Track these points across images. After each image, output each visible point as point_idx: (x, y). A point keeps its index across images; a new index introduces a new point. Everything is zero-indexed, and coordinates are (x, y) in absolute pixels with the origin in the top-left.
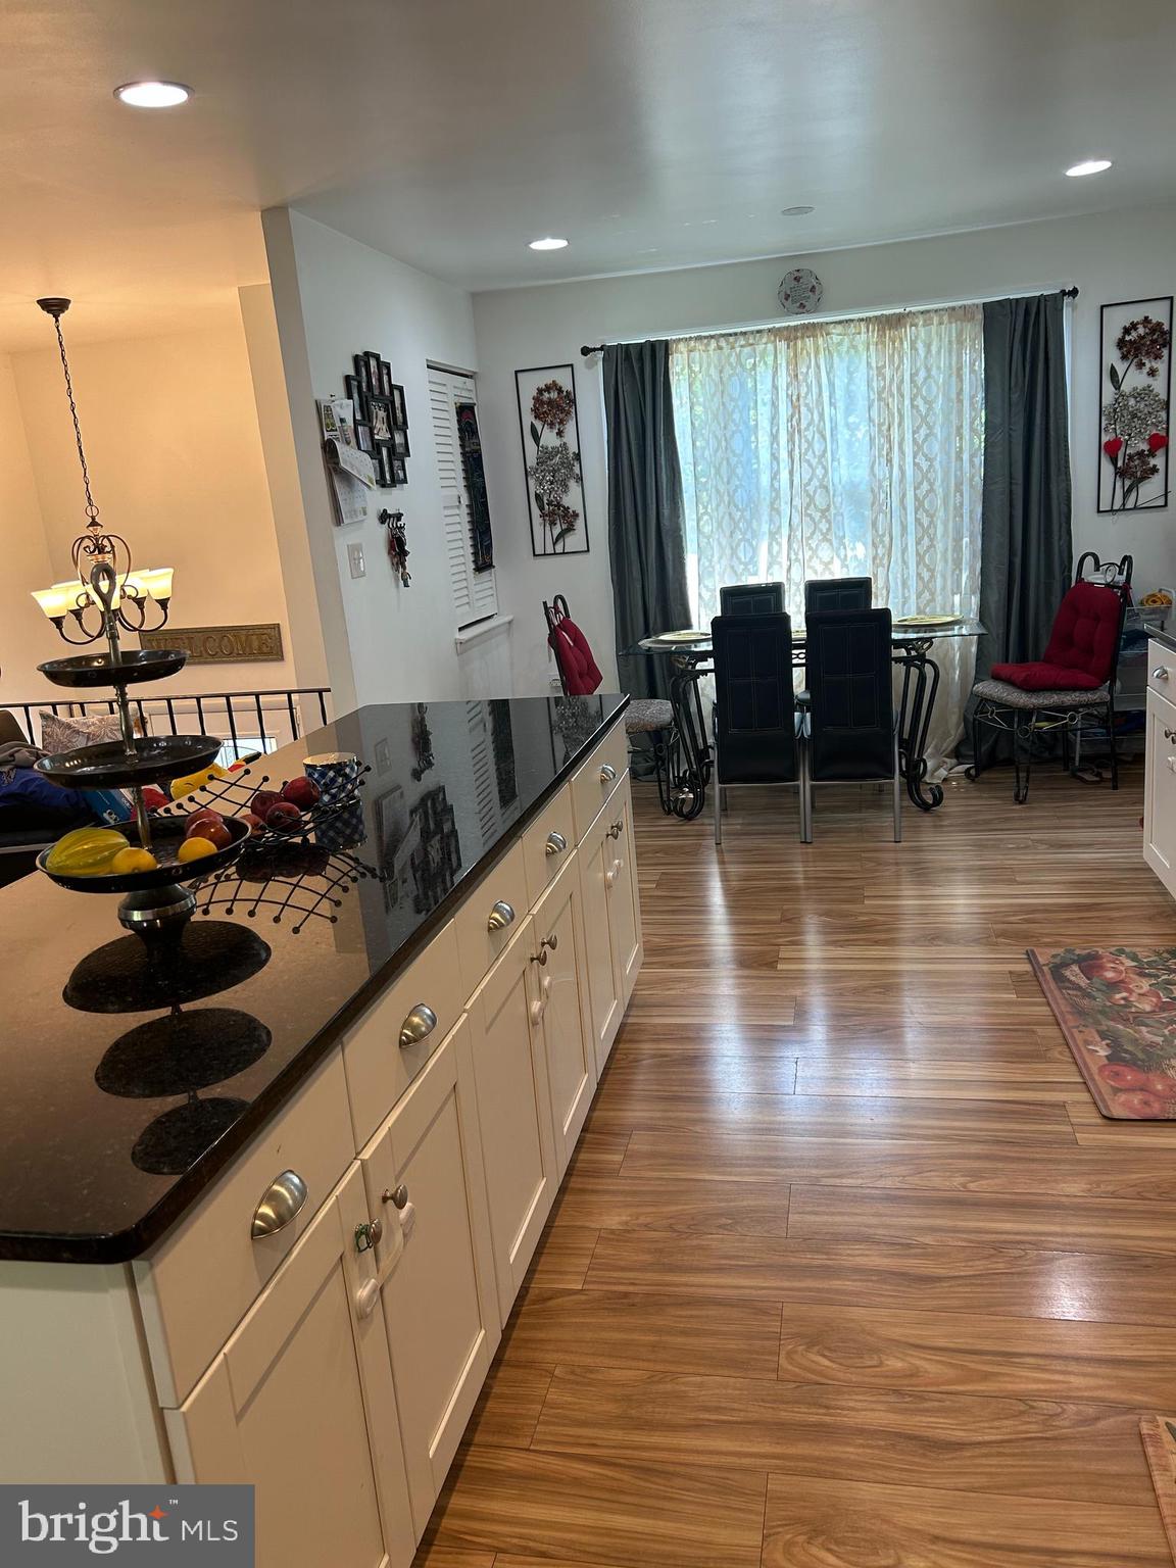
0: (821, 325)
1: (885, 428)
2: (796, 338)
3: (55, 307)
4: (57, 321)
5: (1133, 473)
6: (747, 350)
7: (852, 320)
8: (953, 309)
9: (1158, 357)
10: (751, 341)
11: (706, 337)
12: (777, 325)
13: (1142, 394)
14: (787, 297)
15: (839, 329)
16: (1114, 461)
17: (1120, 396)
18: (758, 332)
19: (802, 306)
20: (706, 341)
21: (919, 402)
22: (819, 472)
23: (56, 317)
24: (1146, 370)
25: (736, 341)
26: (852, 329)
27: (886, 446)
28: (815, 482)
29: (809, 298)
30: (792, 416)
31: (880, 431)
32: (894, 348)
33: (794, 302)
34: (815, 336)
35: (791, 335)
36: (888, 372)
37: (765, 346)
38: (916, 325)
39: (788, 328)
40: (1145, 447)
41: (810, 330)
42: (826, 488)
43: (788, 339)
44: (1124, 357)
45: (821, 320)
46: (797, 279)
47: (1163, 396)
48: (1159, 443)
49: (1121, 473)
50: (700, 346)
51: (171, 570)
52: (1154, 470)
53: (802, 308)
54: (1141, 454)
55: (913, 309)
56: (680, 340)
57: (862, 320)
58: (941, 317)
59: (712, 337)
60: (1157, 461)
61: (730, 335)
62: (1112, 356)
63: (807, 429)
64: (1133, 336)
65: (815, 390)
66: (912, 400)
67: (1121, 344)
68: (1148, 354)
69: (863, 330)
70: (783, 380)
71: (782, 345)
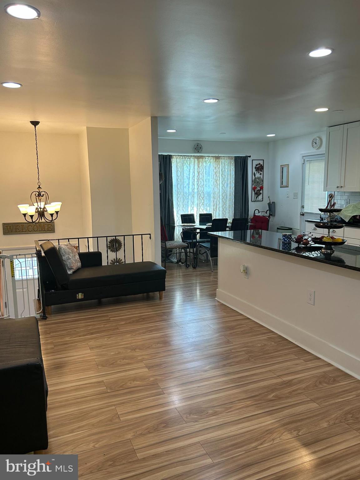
0: (204, 156)
1: (216, 180)
2: (199, 158)
3: (35, 123)
4: (35, 128)
5: (258, 194)
6: (189, 159)
7: (210, 156)
8: (229, 157)
9: (262, 171)
10: (190, 158)
11: (180, 155)
12: (195, 155)
13: (259, 178)
14: (195, 149)
15: (207, 158)
16: (254, 192)
17: (255, 178)
18: (191, 156)
19: (198, 151)
20: (180, 156)
21: (223, 175)
22: (202, 189)
23: (35, 126)
24: (259, 173)
25: (186, 157)
26: (210, 158)
27: (216, 184)
28: (201, 191)
29: (200, 150)
30: (198, 176)
31: (215, 181)
32: (218, 163)
33: (197, 150)
34: (203, 158)
35: (198, 158)
36: (217, 168)
37: (192, 159)
38: (222, 159)
39: (197, 156)
40: (259, 189)
41: (202, 157)
42: (204, 192)
43: (197, 158)
44: (256, 170)
45: (204, 155)
46: (198, 145)
47: (262, 179)
48: (262, 188)
49: (256, 194)
50: (178, 157)
51: (60, 203)
52: (261, 193)
53: (198, 152)
54: (259, 190)
55: (222, 155)
56: (174, 155)
57: (212, 156)
58: (227, 158)
59: (181, 156)
60: (261, 192)
61: (185, 156)
62: (254, 170)
63: (201, 179)
64: (258, 166)
65: (202, 171)
66: (222, 175)
67: (256, 168)
68: (260, 170)
69: (212, 158)
70: (196, 167)
71: (196, 160)
